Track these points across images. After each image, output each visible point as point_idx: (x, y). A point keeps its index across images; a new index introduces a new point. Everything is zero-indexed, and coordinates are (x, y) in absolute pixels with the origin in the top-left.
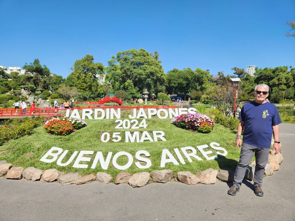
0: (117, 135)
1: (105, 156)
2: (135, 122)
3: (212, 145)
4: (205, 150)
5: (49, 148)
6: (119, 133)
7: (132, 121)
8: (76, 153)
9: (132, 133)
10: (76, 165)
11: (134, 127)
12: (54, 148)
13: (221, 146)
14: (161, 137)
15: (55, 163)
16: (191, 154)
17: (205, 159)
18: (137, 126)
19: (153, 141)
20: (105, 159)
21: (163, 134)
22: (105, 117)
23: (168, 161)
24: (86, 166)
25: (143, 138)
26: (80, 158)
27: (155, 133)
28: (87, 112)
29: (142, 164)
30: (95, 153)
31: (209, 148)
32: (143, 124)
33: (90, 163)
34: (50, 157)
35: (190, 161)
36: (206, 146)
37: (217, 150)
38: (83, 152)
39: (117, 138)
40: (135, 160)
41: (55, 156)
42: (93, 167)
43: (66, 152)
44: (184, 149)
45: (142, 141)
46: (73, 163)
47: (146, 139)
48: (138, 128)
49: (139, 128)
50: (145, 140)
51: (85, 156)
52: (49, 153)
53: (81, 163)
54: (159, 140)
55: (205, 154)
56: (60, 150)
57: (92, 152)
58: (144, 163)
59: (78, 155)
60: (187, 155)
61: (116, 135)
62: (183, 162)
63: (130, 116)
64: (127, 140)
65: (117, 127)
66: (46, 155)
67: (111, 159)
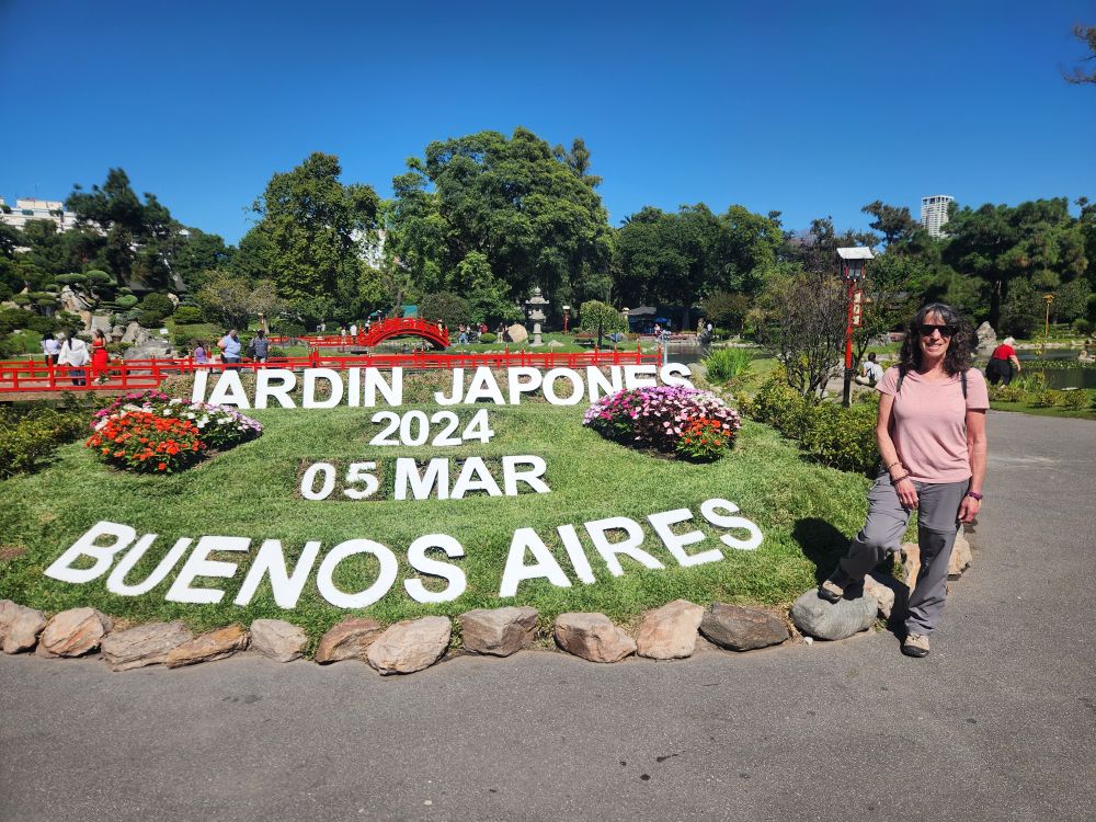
0: (364, 472)
1: (292, 558)
2: (446, 421)
3: (707, 509)
4: (678, 528)
5: (84, 525)
6: (372, 465)
7: (436, 418)
8: (183, 544)
9: (422, 465)
10: (180, 593)
11: (441, 440)
12: (103, 528)
13: (742, 513)
14: (530, 477)
15: (101, 582)
16: (622, 547)
17: (672, 562)
18: (455, 434)
19: (500, 494)
20: (291, 569)
21: (540, 466)
22: (344, 401)
23: (532, 572)
24: (215, 596)
25: (464, 484)
26: (199, 565)
27: (509, 462)
28: (274, 381)
29: (430, 587)
30: (256, 545)
31: (697, 521)
32: (477, 429)
33: (232, 586)
34: (84, 563)
35: (616, 569)
36: (684, 514)
37: (724, 530)
38: (209, 543)
39: (361, 486)
40: (406, 570)
41: (105, 556)
42: (244, 598)
43: (148, 540)
44: (595, 529)
45: (458, 493)
46: (169, 582)
47: (476, 485)
48: (458, 441)
49: (460, 443)
50: (469, 492)
51: (215, 555)
52: (84, 545)
53: (199, 583)
54: (525, 489)
55: (674, 543)
56: (126, 533)
57: (242, 544)
58: (436, 582)
59: (189, 552)
60: (607, 551)
61: (360, 472)
62: (586, 575)
63: (439, 397)
64: (400, 493)
65: (379, 440)
66: (71, 555)
67: (314, 571)
